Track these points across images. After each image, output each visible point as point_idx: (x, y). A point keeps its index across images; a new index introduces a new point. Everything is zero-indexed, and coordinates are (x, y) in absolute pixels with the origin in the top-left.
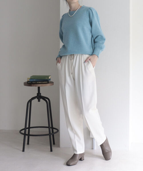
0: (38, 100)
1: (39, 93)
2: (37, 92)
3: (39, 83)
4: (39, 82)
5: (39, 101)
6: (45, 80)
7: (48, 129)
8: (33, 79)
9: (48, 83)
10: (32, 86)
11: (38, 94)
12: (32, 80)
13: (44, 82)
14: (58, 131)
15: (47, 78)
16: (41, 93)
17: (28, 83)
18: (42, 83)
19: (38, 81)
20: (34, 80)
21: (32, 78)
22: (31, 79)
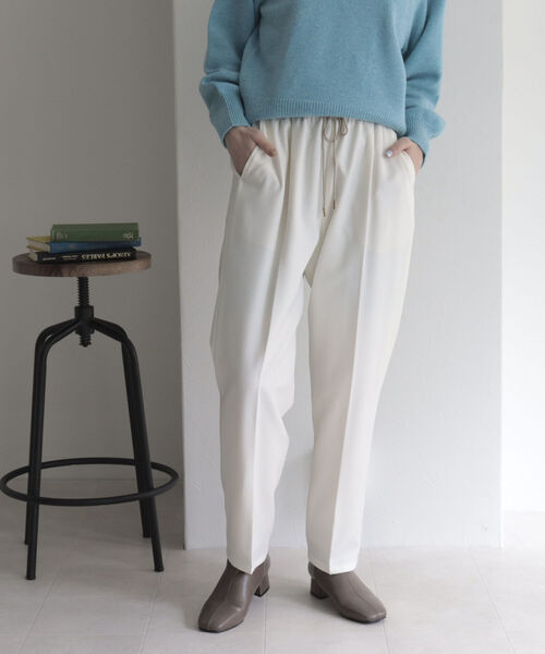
0: (78, 336)
1: (84, 308)
2: (77, 303)
3: (91, 261)
4: (95, 256)
5: (85, 342)
6: (117, 247)
7: (132, 469)
8: (64, 241)
9: (133, 258)
10: (61, 276)
11: (78, 310)
12: (59, 248)
13: (115, 255)
14: (175, 476)
15: (128, 236)
16: (92, 308)
17: (40, 262)
18: (106, 260)
19: (87, 247)
20: (72, 247)
21: (62, 234)
22: (53, 241)
